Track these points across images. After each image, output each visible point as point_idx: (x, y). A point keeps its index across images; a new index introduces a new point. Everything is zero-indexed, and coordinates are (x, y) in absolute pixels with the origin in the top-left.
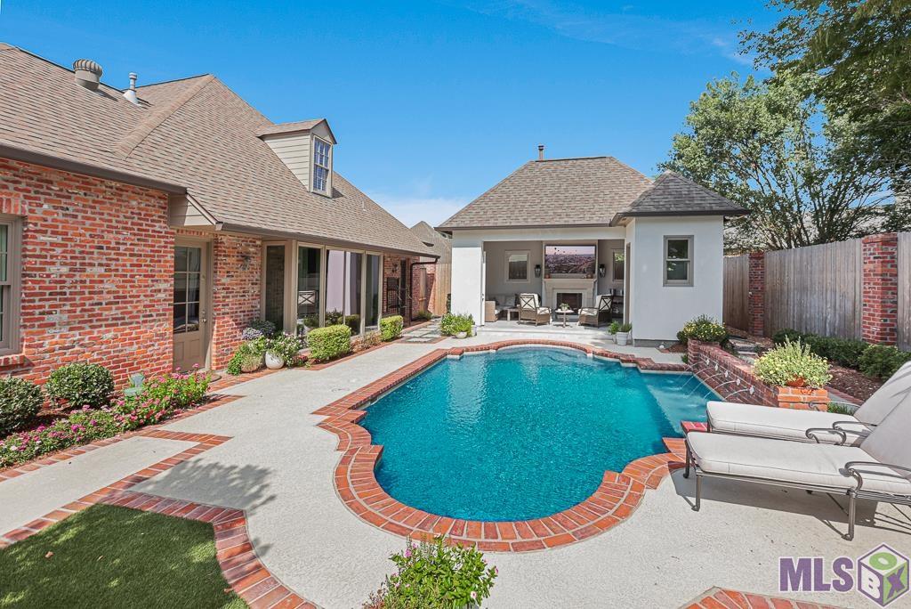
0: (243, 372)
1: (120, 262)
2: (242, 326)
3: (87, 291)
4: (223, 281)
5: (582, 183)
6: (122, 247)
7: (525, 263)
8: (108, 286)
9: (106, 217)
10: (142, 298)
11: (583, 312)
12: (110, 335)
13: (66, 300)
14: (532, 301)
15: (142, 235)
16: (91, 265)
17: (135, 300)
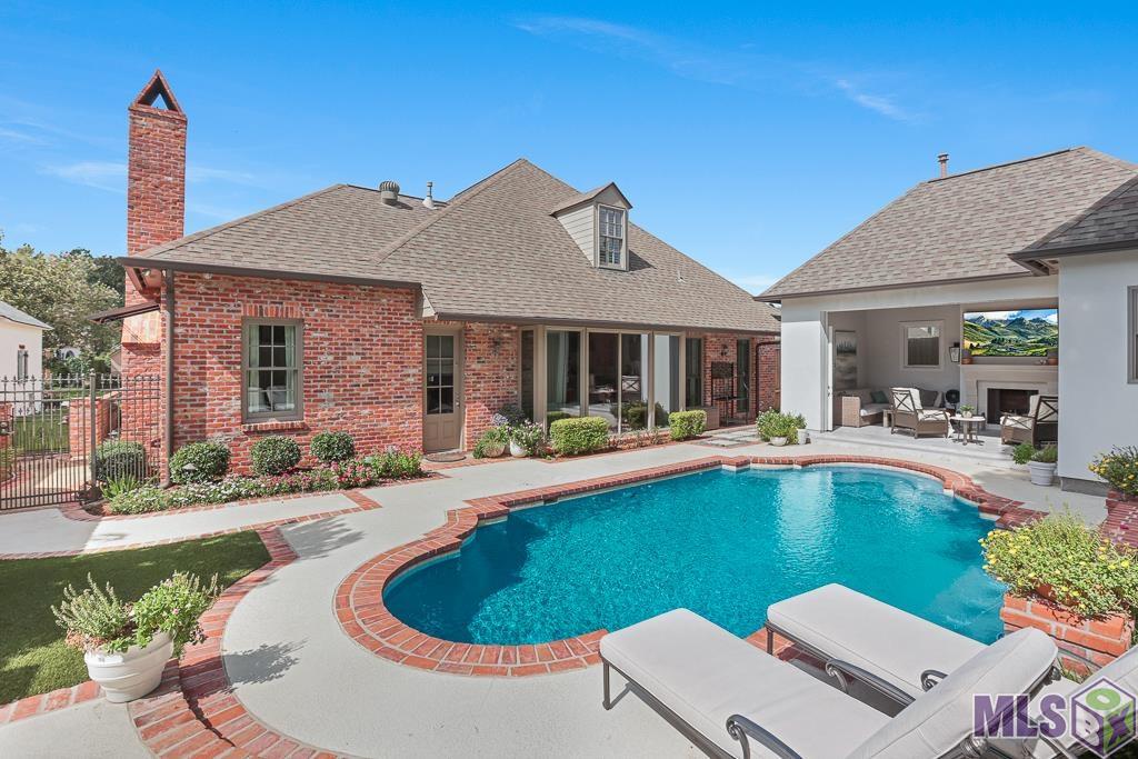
0: (484, 457)
1: (374, 351)
2: (493, 410)
3: (347, 375)
4: (473, 366)
5: (1004, 206)
6: (375, 339)
7: (935, 341)
8: (364, 371)
9: (361, 314)
10: (393, 381)
11: (1009, 422)
12: (366, 412)
13: (333, 381)
14: (908, 401)
15: (392, 327)
16: (351, 354)
17: (387, 383)
